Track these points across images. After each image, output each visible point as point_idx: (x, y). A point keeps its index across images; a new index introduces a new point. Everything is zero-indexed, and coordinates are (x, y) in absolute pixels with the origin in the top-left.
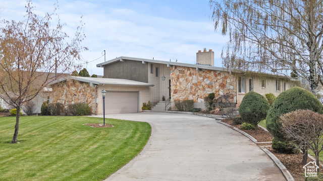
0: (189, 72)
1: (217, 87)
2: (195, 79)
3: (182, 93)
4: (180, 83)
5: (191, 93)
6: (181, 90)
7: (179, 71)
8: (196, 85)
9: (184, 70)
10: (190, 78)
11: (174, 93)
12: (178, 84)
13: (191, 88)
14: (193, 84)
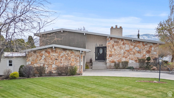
0: (122, 42)
1: (145, 53)
2: (127, 47)
3: (117, 57)
4: (115, 50)
5: (123, 57)
6: (115, 55)
7: (115, 41)
8: (128, 51)
9: (118, 40)
10: (123, 46)
11: (109, 57)
12: (113, 50)
13: (124, 53)
14: (126, 51)
